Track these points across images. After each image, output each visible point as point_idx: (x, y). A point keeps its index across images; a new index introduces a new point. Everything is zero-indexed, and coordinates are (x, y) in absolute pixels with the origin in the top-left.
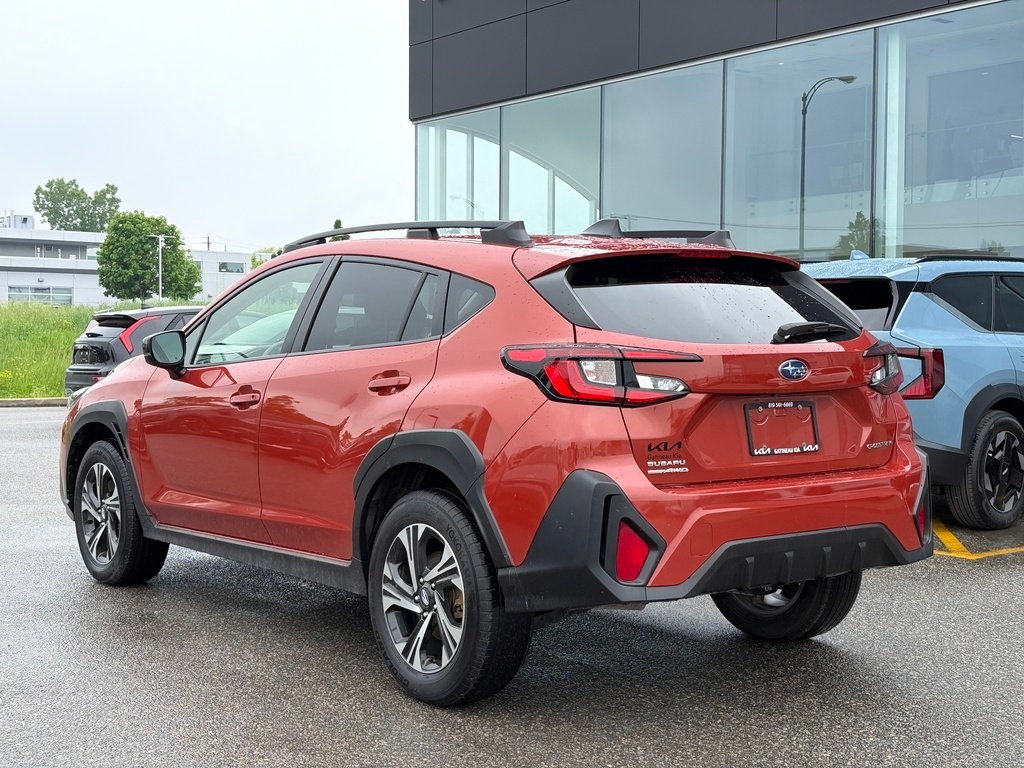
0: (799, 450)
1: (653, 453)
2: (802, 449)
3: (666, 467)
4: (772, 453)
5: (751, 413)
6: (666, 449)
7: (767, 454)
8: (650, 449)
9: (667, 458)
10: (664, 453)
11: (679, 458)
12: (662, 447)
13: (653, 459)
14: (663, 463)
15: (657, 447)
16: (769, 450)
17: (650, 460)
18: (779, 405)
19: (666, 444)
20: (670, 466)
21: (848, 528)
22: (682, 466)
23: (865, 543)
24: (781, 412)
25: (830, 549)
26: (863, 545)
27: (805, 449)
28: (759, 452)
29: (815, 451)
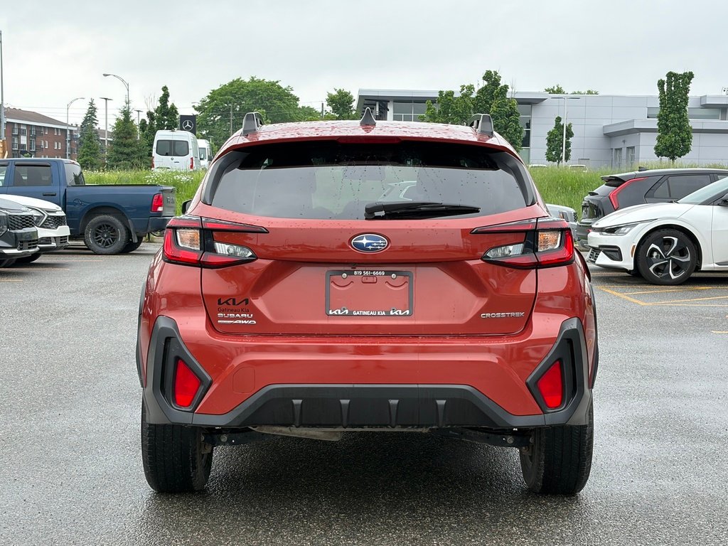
0: (384, 313)
1: (223, 307)
2: (387, 312)
3: (235, 319)
4: (350, 315)
6: (234, 304)
7: (344, 315)
8: (219, 303)
9: (235, 312)
10: (232, 307)
11: (247, 312)
12: (231, 302)
13: (223, 311)
14: (232, 315)
15: (226, 302)
16: (347, 311)
17: (220, 312)
18: (367, 273)
19: (234, 300)
20: (238, 319)
21: (420, 386)
22: (250, 319)
23: (445, 401)
24: (370, 279)
25: (396, 402)
26: (441, 402)
27: (392, 313)
28: (335, 312)
29: (405, 315)
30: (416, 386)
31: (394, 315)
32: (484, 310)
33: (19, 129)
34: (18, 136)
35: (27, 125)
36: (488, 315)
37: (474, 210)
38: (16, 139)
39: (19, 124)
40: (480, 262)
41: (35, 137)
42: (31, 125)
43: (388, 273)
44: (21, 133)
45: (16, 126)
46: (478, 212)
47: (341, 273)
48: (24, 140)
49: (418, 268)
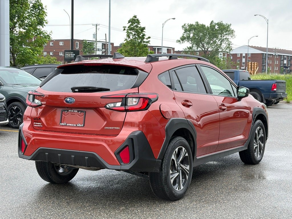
0: (75, 125)
1: (35, 120)
2: (76, 125)
3: (38, 125)
4: (66, 125)
5: (64, 112)
7: (64, 125)
8: (34, 119)
10: (37, 120)
11: (40, 123)
12: (36, 119)
13: (35, 122)
14: (37, 123)
15: (35, 119)
16: (65, 124)
18: (72, 111)
21: (80, 151)
22: (41, 125)
23: (88, 157)
24: (73, 113)
25: (74, 156)
26: (87, 158)
27: (78, 125)
28: (62, 124)
29: (81, 126)
30: (79, 151)
31: (78, 126)
32: (106, 126)
33: (284, 58)
34: (283, 60)
35: (287, 56)
36: (107, 128)
37: (109, 90)
38: (282, 61)
39: (284, 56)
40: (105, 108)
41: (290, 61)
42: (289, 56)
43: (78, 111)
44: (284, 59)
45: (282, 56)
46: (110, 90)
47: (65, 110)
48: (285, 62)
49: (88, 110)
